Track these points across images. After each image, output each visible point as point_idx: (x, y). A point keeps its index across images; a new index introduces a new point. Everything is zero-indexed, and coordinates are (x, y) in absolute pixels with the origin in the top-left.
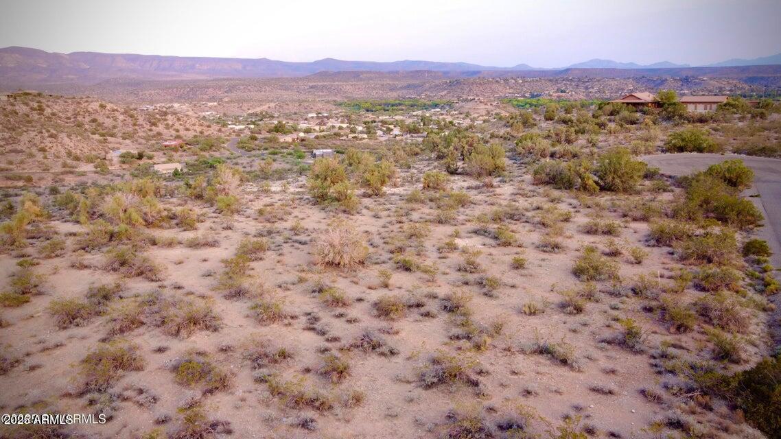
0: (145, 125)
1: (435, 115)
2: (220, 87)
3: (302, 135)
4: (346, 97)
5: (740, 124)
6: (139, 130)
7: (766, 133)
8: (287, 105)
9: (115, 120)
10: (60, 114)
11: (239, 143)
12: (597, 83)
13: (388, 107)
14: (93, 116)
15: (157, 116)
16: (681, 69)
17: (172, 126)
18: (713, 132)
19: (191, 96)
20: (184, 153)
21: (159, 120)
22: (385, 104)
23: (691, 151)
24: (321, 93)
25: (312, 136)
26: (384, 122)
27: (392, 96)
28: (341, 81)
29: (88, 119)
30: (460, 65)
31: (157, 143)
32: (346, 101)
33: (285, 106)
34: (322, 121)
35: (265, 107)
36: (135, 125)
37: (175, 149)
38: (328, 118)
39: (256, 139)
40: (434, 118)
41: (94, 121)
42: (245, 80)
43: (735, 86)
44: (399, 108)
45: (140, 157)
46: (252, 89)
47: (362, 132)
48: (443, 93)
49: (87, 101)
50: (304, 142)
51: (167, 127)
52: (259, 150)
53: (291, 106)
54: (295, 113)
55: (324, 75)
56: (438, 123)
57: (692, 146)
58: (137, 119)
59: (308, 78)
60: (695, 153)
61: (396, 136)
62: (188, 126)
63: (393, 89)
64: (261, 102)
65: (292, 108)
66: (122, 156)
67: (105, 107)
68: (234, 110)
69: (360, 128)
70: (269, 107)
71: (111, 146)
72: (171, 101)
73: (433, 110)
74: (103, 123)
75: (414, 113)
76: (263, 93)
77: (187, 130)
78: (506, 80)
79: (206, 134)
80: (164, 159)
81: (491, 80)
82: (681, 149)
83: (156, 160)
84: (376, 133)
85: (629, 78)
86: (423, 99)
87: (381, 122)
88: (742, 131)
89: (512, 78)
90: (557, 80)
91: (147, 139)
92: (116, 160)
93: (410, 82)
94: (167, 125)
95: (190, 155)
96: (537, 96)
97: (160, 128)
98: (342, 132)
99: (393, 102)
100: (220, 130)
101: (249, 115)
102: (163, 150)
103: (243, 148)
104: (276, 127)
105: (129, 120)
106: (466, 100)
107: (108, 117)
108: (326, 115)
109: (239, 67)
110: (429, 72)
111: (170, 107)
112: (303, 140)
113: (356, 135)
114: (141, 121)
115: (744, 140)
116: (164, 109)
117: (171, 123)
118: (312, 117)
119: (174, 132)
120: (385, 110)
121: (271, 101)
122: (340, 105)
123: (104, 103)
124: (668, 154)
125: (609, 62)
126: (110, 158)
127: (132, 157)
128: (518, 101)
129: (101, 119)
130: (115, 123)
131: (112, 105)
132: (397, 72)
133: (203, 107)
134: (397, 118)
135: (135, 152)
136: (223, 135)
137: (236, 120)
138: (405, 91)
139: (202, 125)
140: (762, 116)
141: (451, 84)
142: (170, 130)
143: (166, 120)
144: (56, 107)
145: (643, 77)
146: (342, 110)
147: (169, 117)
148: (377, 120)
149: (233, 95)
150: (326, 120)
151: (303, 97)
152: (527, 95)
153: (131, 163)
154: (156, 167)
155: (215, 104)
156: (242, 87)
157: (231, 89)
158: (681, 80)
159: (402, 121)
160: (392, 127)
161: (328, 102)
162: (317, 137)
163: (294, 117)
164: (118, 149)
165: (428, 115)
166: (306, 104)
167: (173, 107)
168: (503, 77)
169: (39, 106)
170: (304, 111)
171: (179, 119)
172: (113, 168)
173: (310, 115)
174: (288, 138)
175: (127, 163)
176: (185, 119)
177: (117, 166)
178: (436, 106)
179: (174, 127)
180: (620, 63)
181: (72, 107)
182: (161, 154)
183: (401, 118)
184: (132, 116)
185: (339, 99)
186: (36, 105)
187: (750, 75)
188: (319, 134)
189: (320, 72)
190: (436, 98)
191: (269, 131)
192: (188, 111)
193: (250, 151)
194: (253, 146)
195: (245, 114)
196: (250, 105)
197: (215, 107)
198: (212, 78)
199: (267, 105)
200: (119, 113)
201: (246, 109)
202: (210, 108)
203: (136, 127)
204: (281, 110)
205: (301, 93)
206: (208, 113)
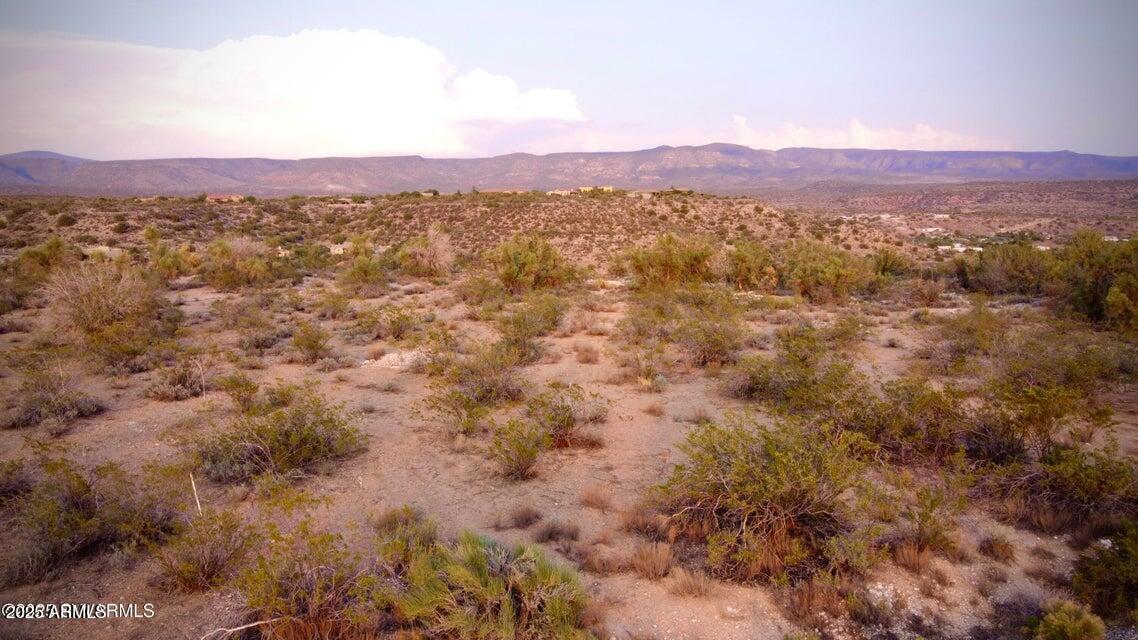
0: (806, 238)
2: (972, 195)
9: (768, 228)
10: (705, 218)
14: (743, 222)
15: (827, 226)
17: (843, 241)
21: (827, 231)
29: (736, 225)
35: (1031, 225)
36: (792, 236)
41: (742, 228)
42: (1018, 184)
46: (1024, 198)
49: (740, 203)
51: (836, 241)
53: (1081, 225)
58: (797, 229)
62: (866, 241)
64: (1027, 216)
67: (762, 210)
70: (1039, 225)
74: (753, 232)
76: (1042, 204)
77: (864, 247)
94: (837, 238)
97: (826, 242)
100: (914, 250)
101: (999, 235)
105: (787, 230)
107: (761, 224)
114: (802, 231)
117: (842, 235)
121: (1048, 216)
123: (761, 205)
129: (750, 226)
130: (767, 232)
131: (771, 209)
133: (925, 220)
144: (703, 209)
149: (988, 206)
155: (947, 216)
156: (1008, 194)
157: (988, 197)
169: (683, 207)
171: (855, 231)
176: (865, 231)
181: (721, 210)
184: (792, 224)
186: (679, 205)
192: (901, 224)
195: (993, 234)
196: (1004, 219)
197: (945, 221)
198: (968, 181)
199: (1037, 221)
200: (777, 220)
201: (996, 226)
202: (936, 222)
203: (793, 240)
204: (1061, 231)
205: (1115, 205)
206: (932, 229)
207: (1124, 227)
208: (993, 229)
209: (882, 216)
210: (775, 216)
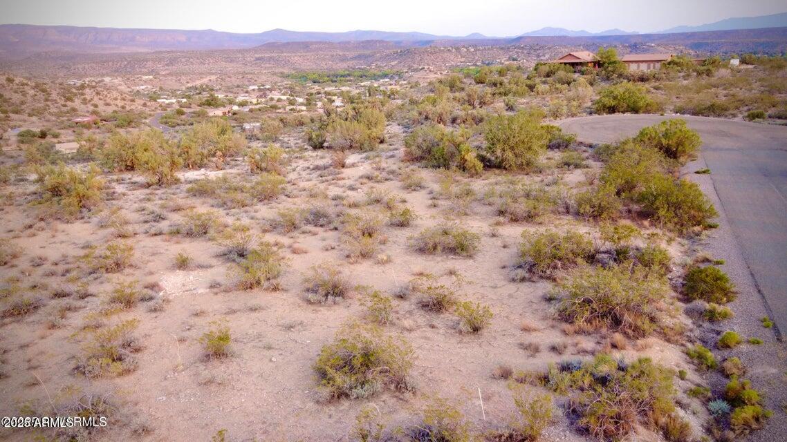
0: (59, 101)
1: (383, 85)
2: (160, 61)
3: (235, 108)
4: (294, 69)
5: (685, 82)
6: (51, 106)
7: (713, 90)
8: (230, 77)
9: (24, 95)
11: (163, 118)
12: (548, 51)
13: (334, 78)
15: (74, 90)
16: (630, 36)
17: (90, 101)
18: (654, 91)
19: (129, 70)
20: (97, 131)
21: (75, 95)
22: (334, 75)
23: (623, 112)
24: (268, 65)
25: (246, 109)
26: (327, 94)
27: (341, 67)
28: (290, 53)
30: (414, 34)
31: (69, 120)
32: (293, 72)
33: (228, 79)
34: (264, 94)
35: (205, 80)
36: (47, 100)
37: (87, 126)
38: (270, 90)
39: (183, 113)
40: (381, 88)
42: (187, 52)
43: (682, 52)
44: (348, 78)
45: (43, 135)
46: (194, 62)
47: (302, 104)
48: (393, 63)
50: (235, 116)
51: (85, 102)
52: (184, 125)
53: (233, 79)
54: (238, 86)
55: (271, 46)
56: (384, 93)
57: (625, 105)
58: (49, 94)
59: (255, 50)
60: (628, 115)
61: (337, 107)
62: (108, 101)
63: (343, 59)
64: (201, 75)
65: (235, 81)
66: (21, 135)
67: (14, 80)
68: (171, 83)
69: (300, 100)
70: (210, 80)
71: (12, 124)
72: (103, 75)
73: (381, 80)
74: (11, 99)
75: (362, 84)
76: (206, 65)
77: (108, 105)
78: (458, 49)
79: (128, 108)
80: (72, 138)
81: (442, 48)
82: (612, 110)
83: (63, 138)
84: (316, 105)
85: (579, 46)
86: (373, 69)
87: (325, 93)
88: (686, 88)
89: (464, 47)
90: (508, 48)
91: (58, 115)
92: (14, 139)
93: (361, 52)
94: (85, 99)
95: (103, 133)
96: (488, 64)
97: (77, 103)
98: (280, 105)
99: (342, 72)
100: (145, 105)
102: (73, 127)
103: (166, 123)
104: (207, 101)
105: (41, 95)
106: (416, 70)
107: (16, 92)
108: (268, 87)
109: (183, 39)
110: (381, 42)
111: (100, 82)
112: (234, 114)
113: (294, 107)
114: (54, 96)
115: (689, 98)
116: (94, 84)
117: (88, 97)
118: (254, 90)
119: (92, 108)
120: (333, 82)
121: (213, 74)
122: (288, 76)
123: (11, 76)
124: (596, 116)
125: (561, 30)
126: (7, 137)
127: (34, 136)
128: (469, 70)
130: (23, 98)
131: (22, 79)
132: (348, 43)
133: (137, 81)
134: (344, 89)
135: (37, 130)
136: (147, 109)
137: (173, 93)
138: (355, 62)
139: (124, 100)
140: (709, 73)
141: (402, 54)
142: (89, 105)
143: (83, 94)
145: (593, 44)
146: (288, 82)
147: (87, 90)
148: (322, 91)
149: (174, 68)
150: (268, 92)
151: (248, 69)
152: (479, 63)
153: (30, 142)
154: (58, 147)
155: (151, 77)
156: (183, 60)
157: (171, 62)
158: (630, 46)
159: (348, 92)
160: (334, 98)
161: (275, 74)
162: (251, 111)
163: (235, 90)
164: (20, 126)
165: (376, 85)
166: (250, 76)
167: (103, 81)
168: (456, 46)
170: (247, 83)
171: (98, 93)
172: (9, 148)
173: (252, 88)
174: (219, 112)
175: (27, 142)
176: (105, 93)
177: (14, 147)
178: (386, 76)
179: (93, 102)
180: (572, 31)
182: (70, 131)
183: (348, 88)
184: (44, 91)
185: (286, 71)
187: (696, 42)
188: (253, 107)
189: (269, 43)
190: (386, 68)
191: (200, 105)
192: (120, 85)
193: (174, 127)
194: (179, 122)
195: (184, 88)
196: (189, 78)
197: (151, 80)
198: (153, 51)
199: (208, 78)
200: (29, 88)
201: (184, 82)
202: (145, 82)
203: (49, 103)
204: (223, 84)
205: (246, 65)
206: (142, 87)
207: (257, 79)
208: (183, 84)
209: (105, 79)
210: (27, 84)
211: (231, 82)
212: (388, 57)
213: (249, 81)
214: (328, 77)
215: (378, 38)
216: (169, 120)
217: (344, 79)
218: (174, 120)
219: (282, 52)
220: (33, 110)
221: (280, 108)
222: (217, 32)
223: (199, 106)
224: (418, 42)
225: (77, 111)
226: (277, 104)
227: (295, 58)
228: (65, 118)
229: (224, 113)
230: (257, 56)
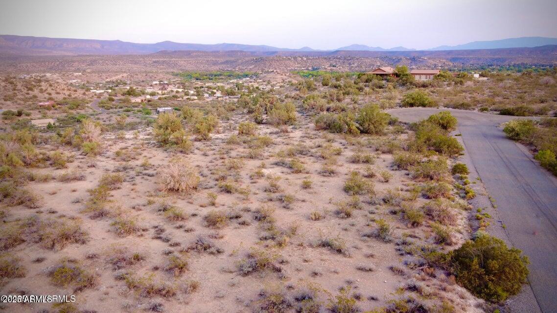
0: (23, 90)
1: (246, 82)
2: (84, 62)
3: (148, 97)
4: (181, 70)
5: (448, 88)
6: (18, 93)
7: (464, 94)
8: (137, 75)
11: (100, 104)
12: (356, 60)
13: (211, 77)
15: (33, 83)
16: (409, 52)
17: (45, 91)
18: (432, 94)
19: (60, 68)
20: (56, 111)
21: (35, 86)
22: (210, 75)
23: (418, 106)
24: (162, 67)
25: (156, 98)
26: (209, 88)
27: (214, 69)
28: (177, 58)
30: (263, 47)
31: (33, 104)
32: (181, 72)
33: (135, 76)
34: (164, 87)
35: (119, 77)
36: (14, 90)
37: (48, 108)
38: (168, 84)
39: (113, 100)
40: (245, 84)
42: (103, 56)
43: (444, 64)
44: (220, 77)
45: (20, 114)
46: (109, 63)
47: (193, 95)
48: (251, 67)
50: (150, 103)
51: (42, 91)
52: (115, 108)
53: (139, 76)
54: (143, 81)
55: (164, 53)
56: (248, 88)
57: (419, 103)
58: (16, 86)
59: (152, 56)
60: (420, 108)
61: (218, 97)
62: (58, 91)
63: (215, 64)
64: (116, 73)
65: (140, 77)
66: (4, 114)
68: (95, 78)
69: (192, 92)
70: (123, 77)
72: (44, 72)
73: (244, 79)
75: (231, 81)
76: (117, 66)
77: (58, 93)
78: (295, 58)
79: (73, 96)
80: (40, 116)
81: (284, 57)
82: (412, 105)
83: (32, 116)
84: (203, 95)
85: (377, 58)
86: (237, 71)
87: (207, 87)
88: (449, 93)
89: (299, 57)
90: (330, 58)
91: (26, 100)
93: (228, 59)
94: (41, 89)
95: (60, 113)
96: (316, 69)
97: (36, 92)
98: (178, 95)
99: (215, 73)
100: (84, 94)
101: (107, 82)
102: (38, 109)
103: (103, 107)
104: (128, 91)
105: (10, 86)
106: (268, 72)
108: (166, 82)
109: (98, 46)
110: (241, 52)
111: (43, 76)
112: (149, 101)
113: (189, 97)
114: (19, 87)
115: (451, 99)
116: (39, 78)
117: (44, 88)
118: (156, 84)
119: (47, 95)
120: (210, 79)
121: (125, 72)
122: (177, 75)
124: (404, 108)
125: (364, 46)
127: (13, 114)
128: (304, 73)
132: (218, 52)
133: (70, 76)
134: (219, 84)
135: (15, 111)
136: (87, 97)
137: (97, 86)
138: (224, 66)
139: (69, 90)
140: (461, 83)
141: (256, 61)
142: (44, 93)
143: (40, 86)
146: (178, 79)
147: (43, 83)
148: (204, 86)
149: (94, 67)
150: (166, 86)
151: (148, 69)
152: (310, 68)
153: (11, 119)
154: (33, 122)
155: (80, 74)
156: (101, 62)
157: (92, 63)
158: (410, 59)
159: (222, 87)
160: (215, 91)
161: (168, 73)
162: (160, 99)
163: (142, 84)
164: (1, 108)
165: (241, 82)
166: (151, 74)
167: (45, 76)
168: (293, 56)
170: (149, 79)
171: (51, 85)
173: (154, 83)
174: (138, 100)
175: (9, 119)
176: (56, 85)
177: (1, 122)
178: (247, 76)
179: (47, 91)
180: (371, 47)
182: (37, 112)
183: (222, 84)
184: (12, 83)
185: (175, 71)
187: (453, 57)
188: (161, 96)
189: (162, 51)
190: (246, 70)
192: (58, 79)
193: (109, 109)
194: (111, 106)
195: (104, 82)
196: (107, 75)
197: (80, 76)
198: (78, 55)
199: (121, 76)
201: (104, 78)
202: (76, 77)
203: (16, 92)
204: (132, 79)
205: (147, 66)
206: (75, 81)
209: (46, 74)
211: (138, 78)
212: (248, 63)
213: (151, 78)
214: (206, 76)
215: (238, 49)
216: (104, 105)
217: (218, 77)
218: (108, 105)
219: (172, 58)
220: (5, 96)
221: (179, 98)
222: (124, 42)
223: (122, 95)
224: (266, 53)
225: (37, 97)
226: (177, 94)
227: (182, 62)
228: (30, 103)
229: (142, 101)
230: (154, 60)
